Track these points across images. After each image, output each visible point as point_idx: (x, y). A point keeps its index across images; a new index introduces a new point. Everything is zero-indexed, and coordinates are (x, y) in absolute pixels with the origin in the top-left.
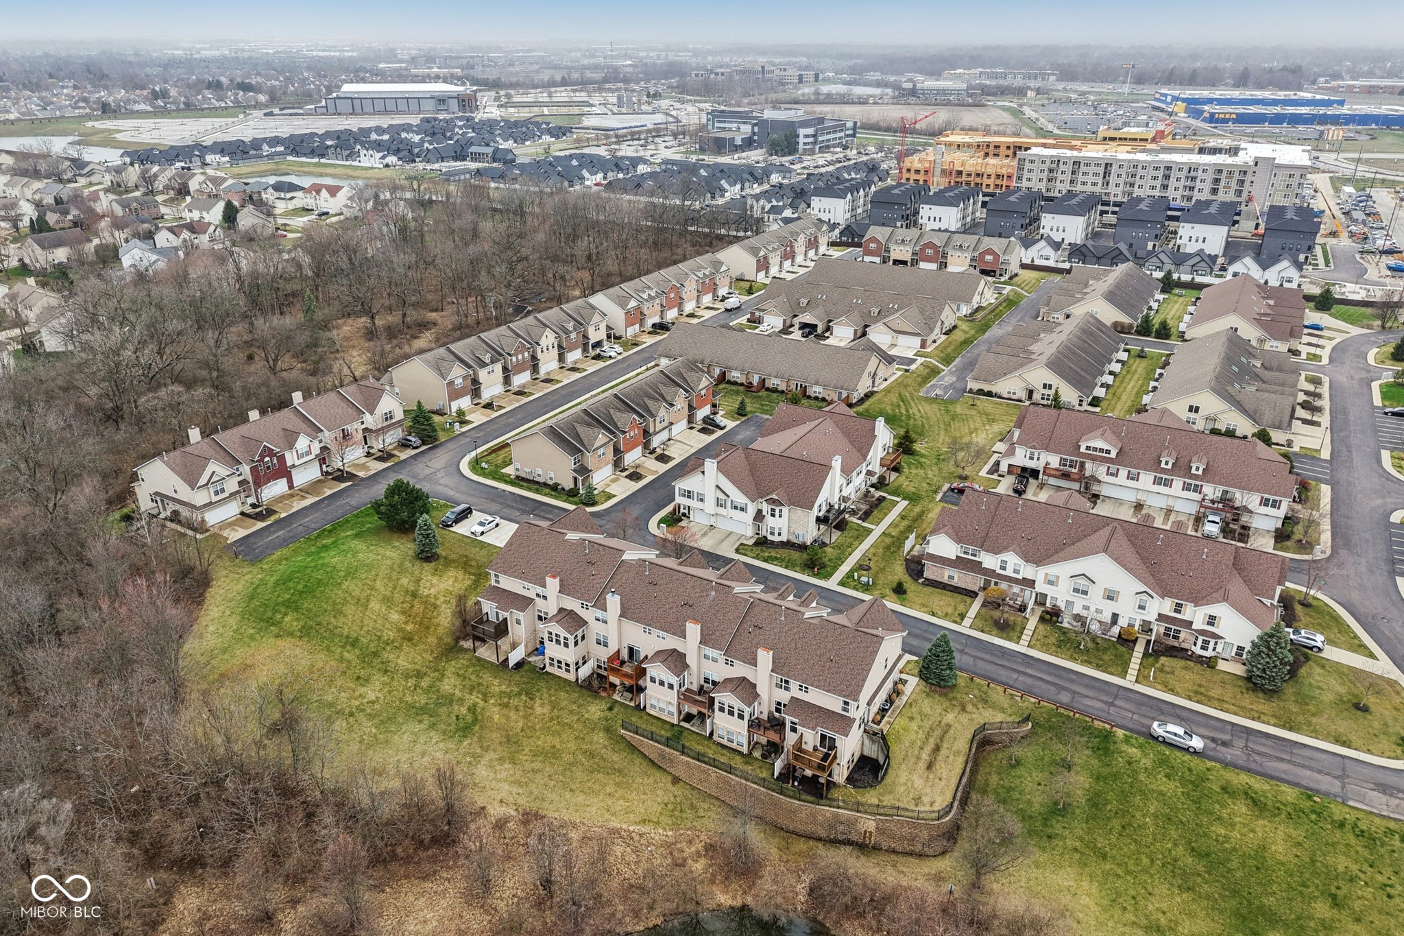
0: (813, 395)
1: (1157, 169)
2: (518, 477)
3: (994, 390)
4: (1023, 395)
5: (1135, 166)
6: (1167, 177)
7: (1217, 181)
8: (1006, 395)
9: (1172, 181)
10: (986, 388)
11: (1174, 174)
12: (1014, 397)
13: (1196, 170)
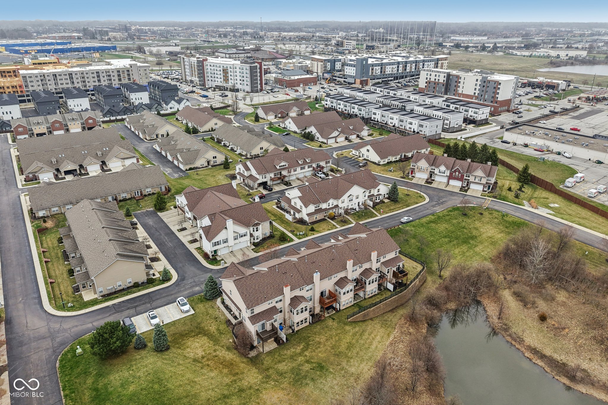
0: (147, 194)
1: (93, 73)
2: (103, 296)
3: (195, 166)
4: (206, 164)
5: (82, 73)
6: (98, 76)
7: (119, 76)
8: (201, 167)
9: (101, 77)
10: (192, 166)
11: (101, 75)
12: (204, 166)
13: (108, 72)
